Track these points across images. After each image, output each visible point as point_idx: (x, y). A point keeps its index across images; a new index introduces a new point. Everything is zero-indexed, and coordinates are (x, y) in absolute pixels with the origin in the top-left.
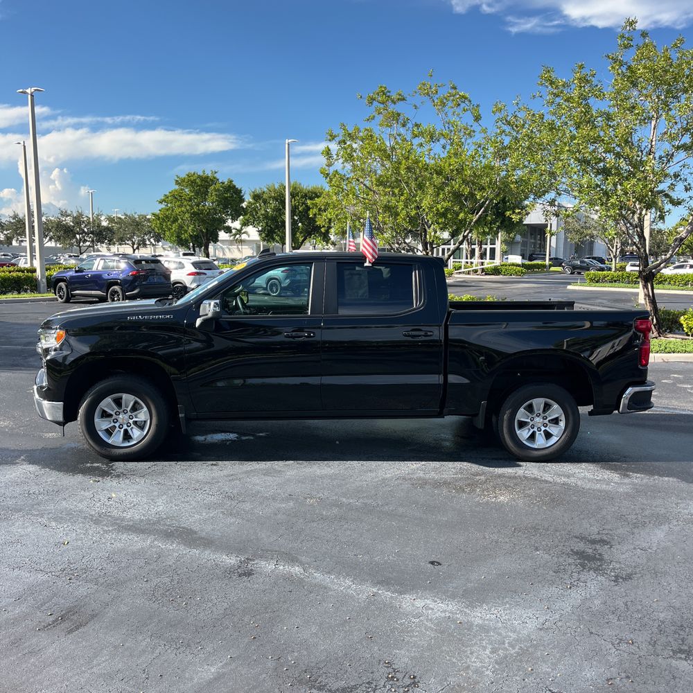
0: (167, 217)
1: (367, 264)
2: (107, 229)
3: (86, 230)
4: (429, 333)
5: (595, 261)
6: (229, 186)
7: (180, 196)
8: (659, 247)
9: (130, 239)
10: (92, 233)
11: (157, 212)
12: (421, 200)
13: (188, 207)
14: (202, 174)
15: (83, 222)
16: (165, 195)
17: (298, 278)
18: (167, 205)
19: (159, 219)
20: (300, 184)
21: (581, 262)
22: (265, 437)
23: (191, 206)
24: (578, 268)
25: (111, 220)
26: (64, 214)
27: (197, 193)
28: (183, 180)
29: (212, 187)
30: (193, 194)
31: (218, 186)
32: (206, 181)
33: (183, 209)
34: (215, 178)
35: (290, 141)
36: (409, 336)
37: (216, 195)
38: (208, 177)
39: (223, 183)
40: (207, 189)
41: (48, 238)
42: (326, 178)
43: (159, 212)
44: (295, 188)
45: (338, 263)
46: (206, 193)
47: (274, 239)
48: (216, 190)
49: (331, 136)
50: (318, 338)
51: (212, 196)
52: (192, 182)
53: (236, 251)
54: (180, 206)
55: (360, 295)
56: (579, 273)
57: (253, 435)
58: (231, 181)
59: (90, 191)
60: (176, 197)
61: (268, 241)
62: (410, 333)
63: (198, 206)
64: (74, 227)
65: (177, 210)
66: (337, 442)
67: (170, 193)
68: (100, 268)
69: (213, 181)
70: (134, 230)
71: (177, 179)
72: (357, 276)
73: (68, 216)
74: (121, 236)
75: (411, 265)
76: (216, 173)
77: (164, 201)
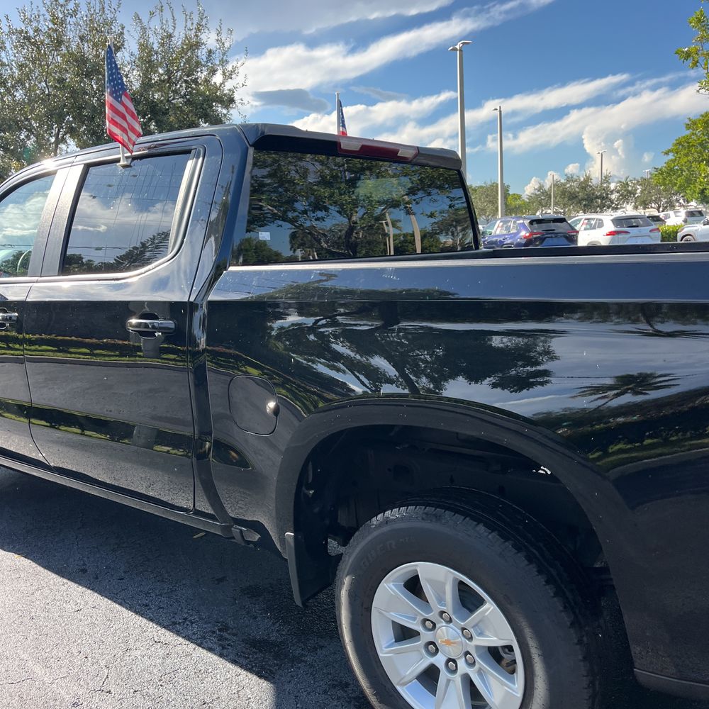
7: (688, 143)
9: (655, 202)
15: (590, 186)
16: (672, 144)
18: (674, 156)
30: (705, 138)
60: (683, 145)
64: (578, 192)
65: (683, 161)
67: (676, 140)
71: (686, 123)
74: (645, 198)
77: (671, 151)
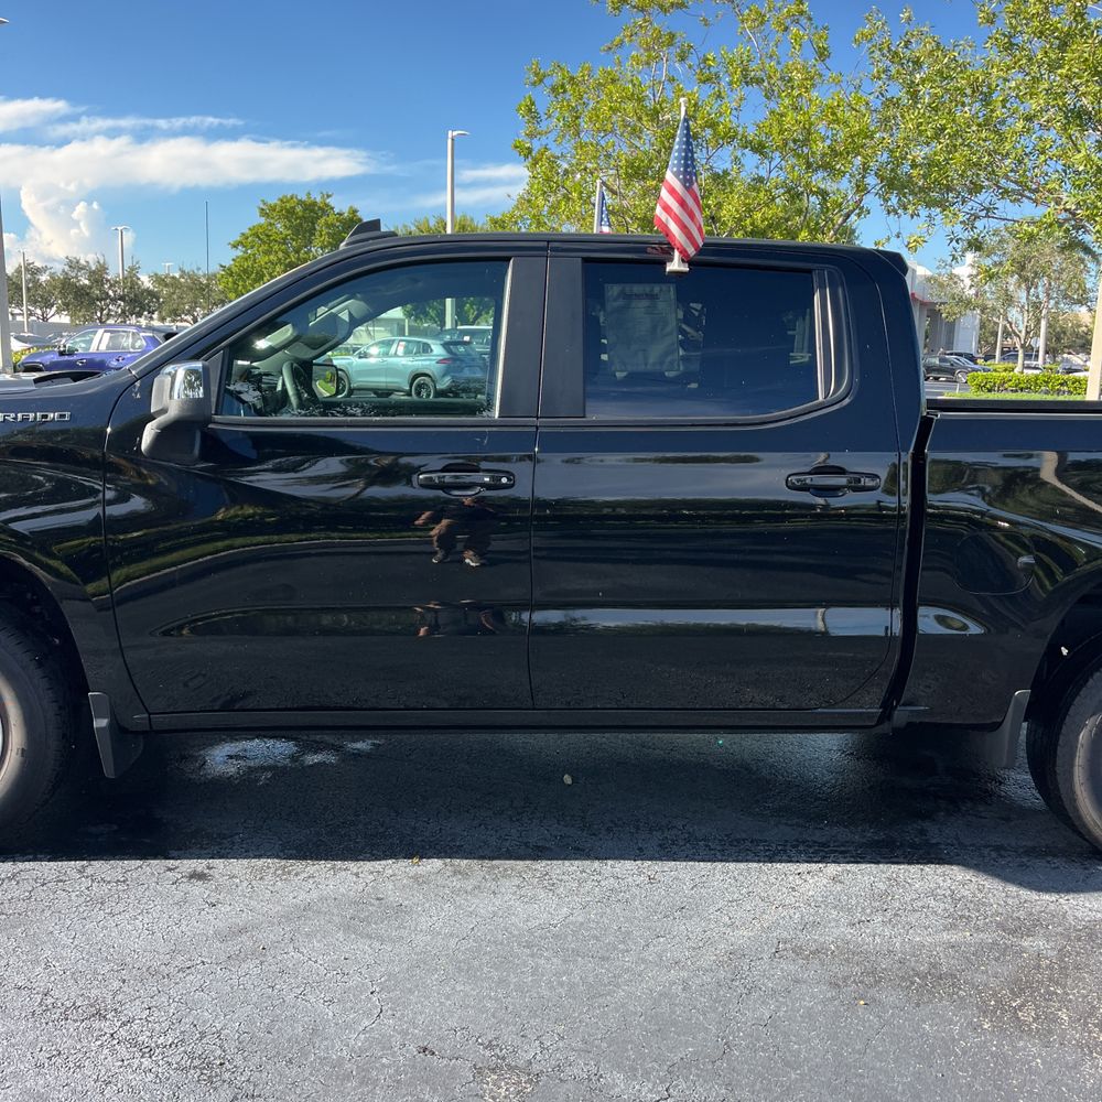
0: (245, 271)
1: (675, 265)
2: (150, 293)
3: (111, 293)
4: (868, 482)
5: (963, 359)
6: (351, 220)
7: (267, 235)
8: (1058, 339)
9: (189, 312)
10: (122, 298)
11: (228, 263)
12: (719, 206)
13: (280, 255)
14: (304, 198)
15: (108, 280)
16: (243, 234)
17: (467, 373)
18: (246, 252)
19: (231, 275)
20: (472, 220)
21: (941, 360)
22: (368, 755)
23: (286, 253)
24: (934, 370)
25: (159, 280)
26: (74, 265)
27: (297, 231)
28: (273, 209)
29: (322, 221)
30: (289, 232)
31: (331, 219)
32: (313, 211)
33: (272, 257)
34: (327, 205)
35: (455, 133)
36: (804, 488)
37: (328, 233)
38: (315, 204)
39: (340, 214)
40: (313, 224)
41: (54, 309)
42: (526, 157)
43: (232, 263)
44: (463, 227)
45: (586, 260)
46: (312, 231)
47: (426, 314)
48: (328, 226)
49: (536, 74)
50: (522, 491)
51: (321, 236)
52: (288, 211)
53: (364, 334)
54: (267, 253)
55: (651, 361)
56: (936, 379)
57: (337, 749)
58: (355, 211)
59: (119, 228)
60: (260, 237)
61: (417, 318)
62: (808, 479)
63: (297, 252)
64: (91, 288)
65: (262, 259)
66: (568, 779)
67: (251, 230)
68: (103, 348)
69: (325, 209)
70: (196, 297)
71: (262, 206)
72: (645, 303)
73: (82, 269)
74: (175, 306)
75: (809, 271)
76: (328, 196)
77: (240, 243)
